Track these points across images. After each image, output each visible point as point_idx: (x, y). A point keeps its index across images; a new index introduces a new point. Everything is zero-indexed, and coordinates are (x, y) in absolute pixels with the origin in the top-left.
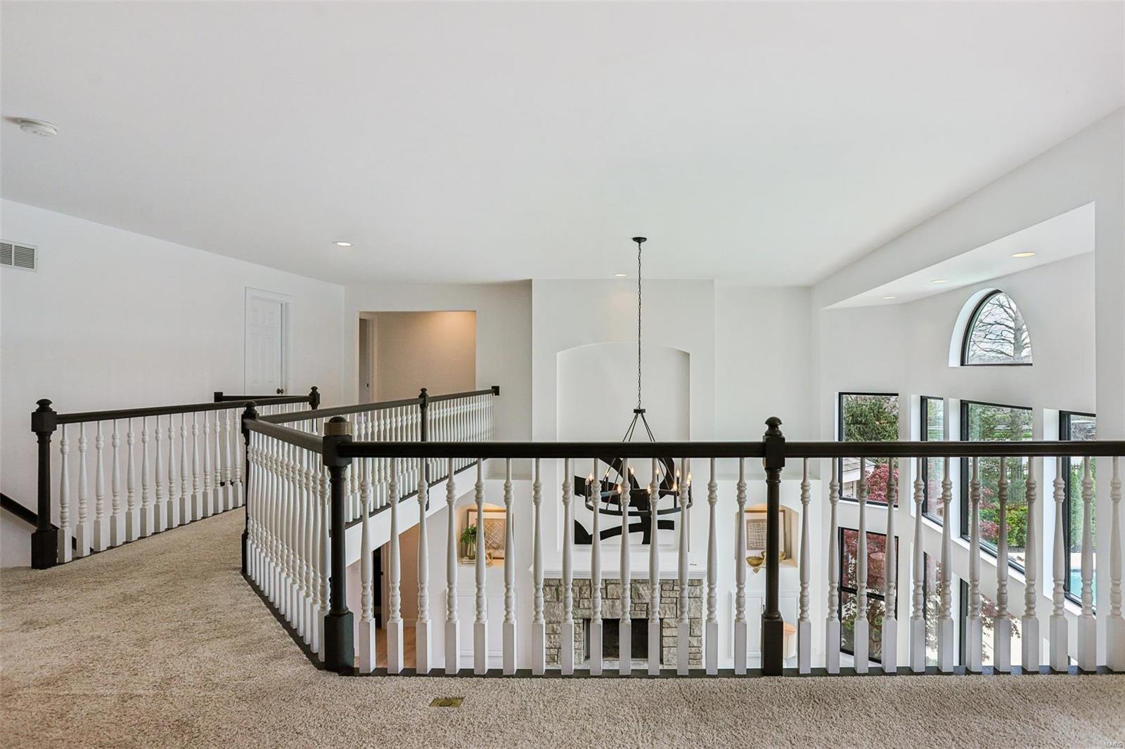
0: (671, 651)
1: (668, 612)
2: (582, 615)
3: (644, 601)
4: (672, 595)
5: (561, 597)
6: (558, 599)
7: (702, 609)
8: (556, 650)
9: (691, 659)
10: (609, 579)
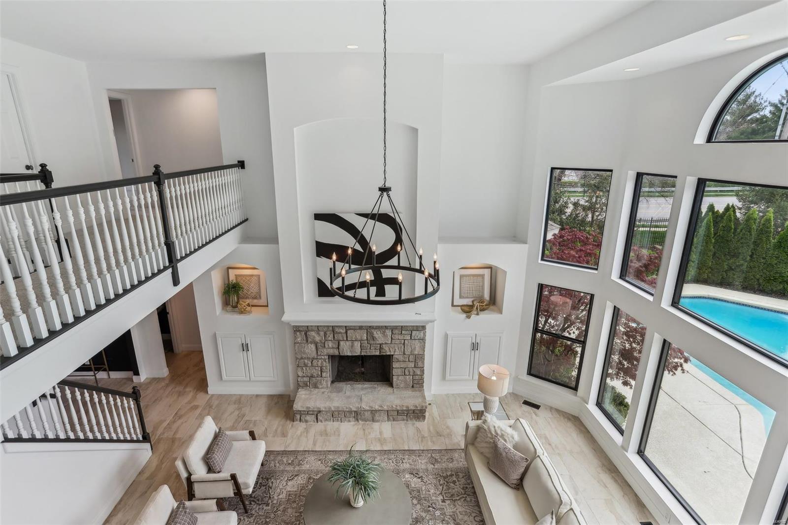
0: (400, 378)
1: (397, 350)
2: (327, 353)
3: (378, 343)
4: (401, 337)
5: (310, 340)
6: (307, 341)
7: (424, 348)
8: (308, 378)
9: (415, 384)
10: (348, 326)
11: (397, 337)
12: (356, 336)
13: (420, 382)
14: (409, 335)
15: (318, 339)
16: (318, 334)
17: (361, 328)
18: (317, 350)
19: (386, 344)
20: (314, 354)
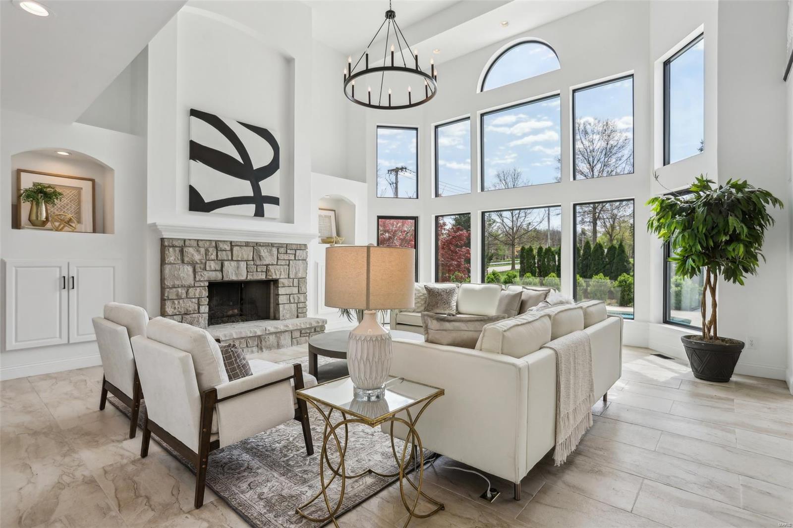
0: (286, 307)
1: (283, 273)
2: (208, 277)
3: (265, 264)
4: (286, 257)
5: (186, 259)
6: (183, 261)
7: (307, 269)
8: (180, 316)
9: (299, 313)
10: (234, 242)
11: (281, 256)
12: (242, 255)
13: (304, 311)
14: (294, 255)
15: (197, 258)
16: (198, 251)
17: (247, 244)
18: (195, 275)
19: (272, 265)
20: (190, 281)
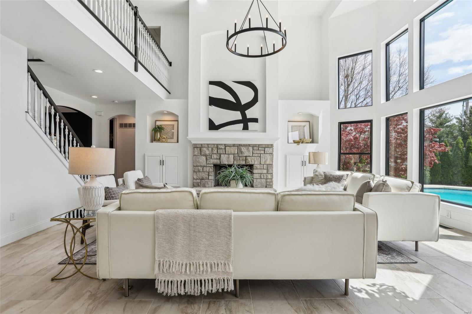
0: (258, 181)
1: (256, 161)
2: (213, 162)
3: (244, 155)
4: (258, 152)
5: (202, 153)
6: (201, 154)
7: (273, 159)
8: (200, 180)
9: (267, 185)
10: (226, 144)
11: (255, 152)
12: (231, 151)
13: (271, 184)
14: (263, 151)
15: (207, 152)
16: (208, 149)
17: (234, 145)
18: (207, 161)
19: (249, 156)
20: (204, 163)
